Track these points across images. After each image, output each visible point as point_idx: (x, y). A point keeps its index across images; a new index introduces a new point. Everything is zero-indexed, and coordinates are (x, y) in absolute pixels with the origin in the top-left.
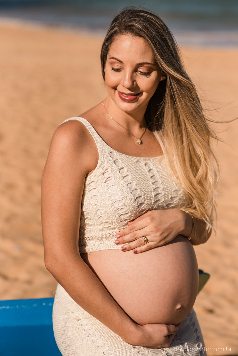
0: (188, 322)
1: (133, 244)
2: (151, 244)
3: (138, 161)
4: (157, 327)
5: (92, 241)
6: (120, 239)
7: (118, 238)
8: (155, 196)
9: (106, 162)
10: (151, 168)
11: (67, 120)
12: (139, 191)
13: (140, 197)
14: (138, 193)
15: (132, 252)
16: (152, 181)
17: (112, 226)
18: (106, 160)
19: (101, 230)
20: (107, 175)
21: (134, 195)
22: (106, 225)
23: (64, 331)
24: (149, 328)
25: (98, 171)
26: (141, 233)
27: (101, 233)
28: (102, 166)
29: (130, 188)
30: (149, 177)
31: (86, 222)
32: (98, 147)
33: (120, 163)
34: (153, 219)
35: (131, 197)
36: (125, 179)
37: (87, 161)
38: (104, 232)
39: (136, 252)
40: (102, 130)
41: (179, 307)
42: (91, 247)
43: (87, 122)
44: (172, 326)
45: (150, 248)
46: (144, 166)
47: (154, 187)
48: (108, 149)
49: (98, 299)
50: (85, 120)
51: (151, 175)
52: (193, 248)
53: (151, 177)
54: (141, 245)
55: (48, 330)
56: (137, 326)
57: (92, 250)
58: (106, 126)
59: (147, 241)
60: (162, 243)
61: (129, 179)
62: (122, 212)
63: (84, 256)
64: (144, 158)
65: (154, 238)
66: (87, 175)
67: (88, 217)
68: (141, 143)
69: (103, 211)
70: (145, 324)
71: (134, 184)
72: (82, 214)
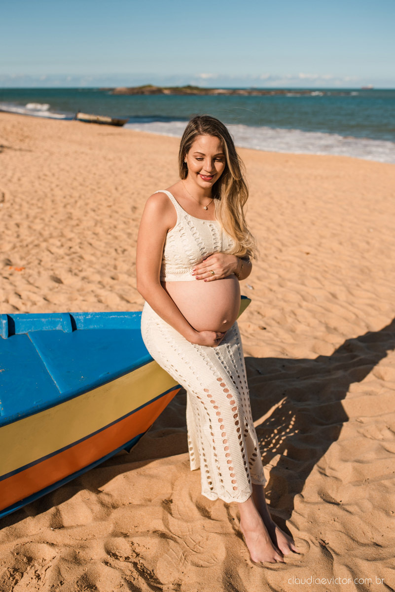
0: (231, 329)
1: (204, 275)
2: (216, 276)
3: (204, 223)
4: (210, 333)
5: (171, 275)
6: (195, 272)
7: (194, 271)
8: (215, 248)
9: (182, 223)
10: (214, 228)
11: (157, 192)
12: (203, 244)
13: (204, 248)
14: (202, 246)
15: (203, 280)
16: (214, 237)
17: (184, 266)
18: (182, 221)
19: (177, 268)
20: (182, 232)
21: (200, 247)
22: (180, 266)
23: (148, 331)
24: (203, 334)
25: (177, 229)
26: (209, 269)
27: (177, 270)
28: (180, 225)
29: (198, 242)
30: (212, 234)
31: (166, 262)
32: (177, 212)
33: (192, 224)
34: (218, 260)
35: (198, 248)
36: (195, 235)
37: (167, 221)
38: (179, 270)
39: (205, 281)
40: (180, 199)
41: (225, 322)
42: (168, 278)
43: (171, 194)
44: (220, 333)
45: (215, 279)
46: (209, 227)
47: (215, 241)
48: (184, 213)
49: (170, 312)
50: (169, 193)
51: (213, 233)
52: (238, 283)
53: (213, 235)
54: (209, 276)
55: (138, 332)
56: (195, 332)
57: (170, 281)
58: (184, 197)
59: (213, 274)
60: (223, 276)
61: (197, 235)
62: (191, 258)
63: (163, 284)
64: (209, 221)
65: (219, 272)
66: (167, 232)
67: (169, 259)
68: (207, 209)
69: (178, 257)
70: (202, 331)
71: (201, 239)
72: (163, 256)
